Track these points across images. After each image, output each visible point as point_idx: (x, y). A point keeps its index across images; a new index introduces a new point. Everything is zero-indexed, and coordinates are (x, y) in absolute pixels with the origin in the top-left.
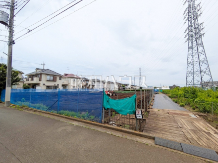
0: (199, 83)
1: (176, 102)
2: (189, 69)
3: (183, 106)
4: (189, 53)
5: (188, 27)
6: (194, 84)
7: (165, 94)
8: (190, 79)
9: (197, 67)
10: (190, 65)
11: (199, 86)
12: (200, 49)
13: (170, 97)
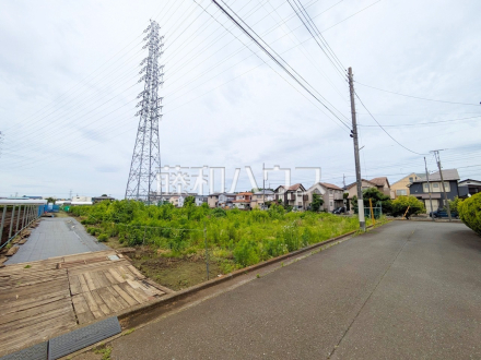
0: (146, 193)
1: (94, 234)
2: (135, 167)
3: (104, 240)
4: (139, 136)
5: (144, 93)
6: (138, 195)
7: (74, 215)
8: (133, 185)
9: (145, 166)
10: (137, 160)
11: (143, 198)
12: (155, 137)
13: (84, 223)
